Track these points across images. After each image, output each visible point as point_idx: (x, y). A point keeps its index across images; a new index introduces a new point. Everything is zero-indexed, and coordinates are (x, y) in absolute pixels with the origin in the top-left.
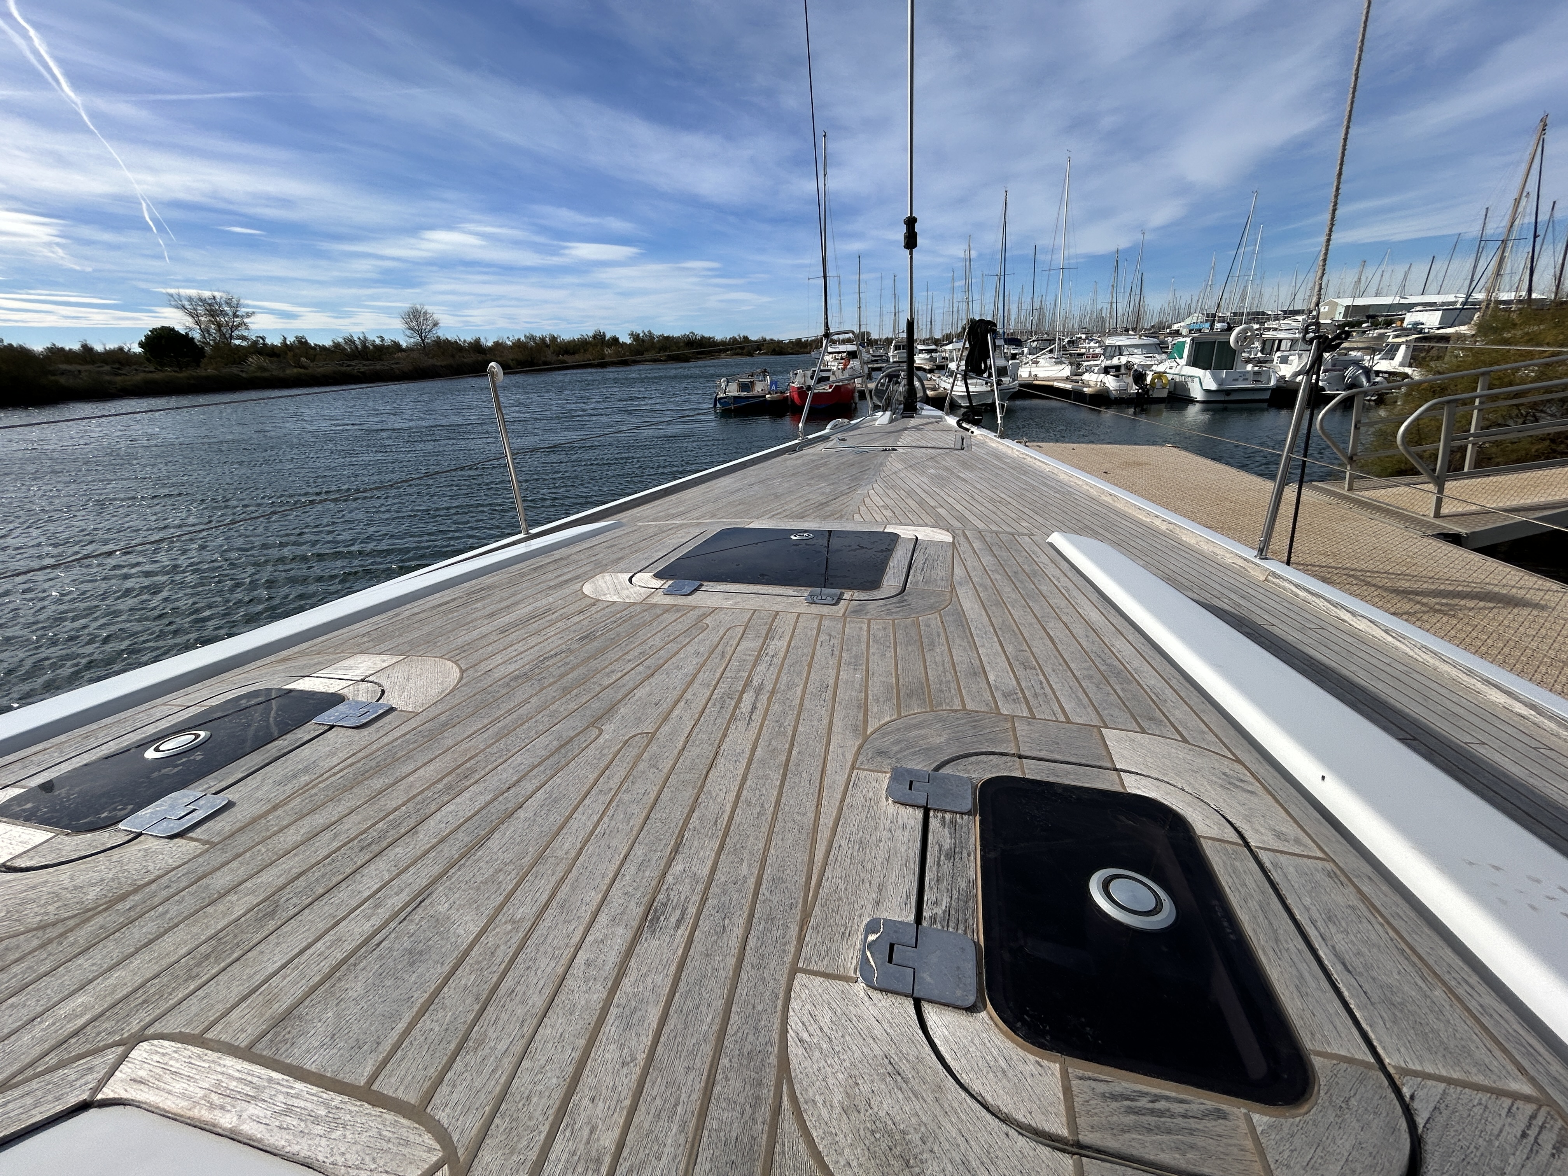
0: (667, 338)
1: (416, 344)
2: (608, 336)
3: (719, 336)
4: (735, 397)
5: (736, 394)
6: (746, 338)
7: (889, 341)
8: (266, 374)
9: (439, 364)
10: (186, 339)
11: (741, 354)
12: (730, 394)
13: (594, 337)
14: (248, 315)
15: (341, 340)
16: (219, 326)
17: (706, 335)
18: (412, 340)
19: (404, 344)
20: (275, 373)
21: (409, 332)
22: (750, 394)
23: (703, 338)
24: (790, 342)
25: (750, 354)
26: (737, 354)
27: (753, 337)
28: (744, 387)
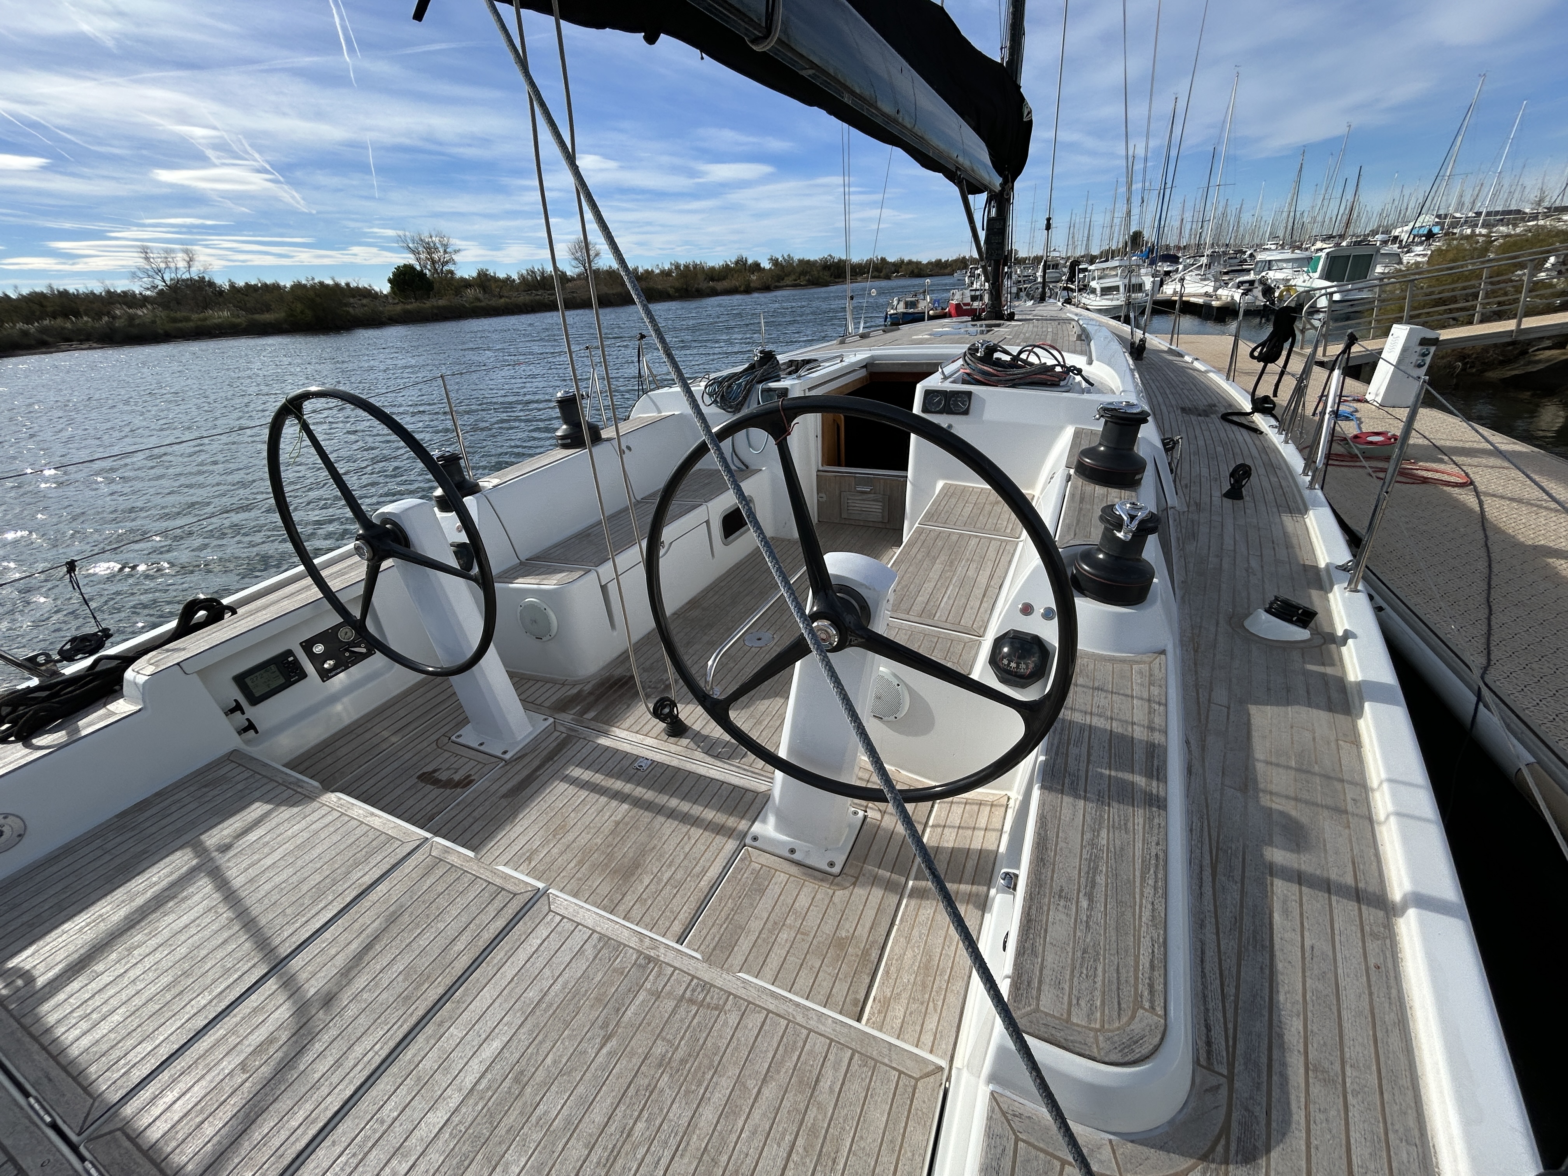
0: (807, 262)
1: (579, 275)
2: (750, 261)
3: (855, 259)
4: (904, 313)
5: (904, 310)
6: (883, 260)
7: (1037, 260)
8: (482, 304)
10: (421, 274)
12: (899, 311)
13: (737, 263)
14: (456, 251)
15: (524, 272)
16: (433, 262)
18: (577, 270)
19: (569, 274)
21: (574, 263)
26: (883, 275)
28: (908, 305)
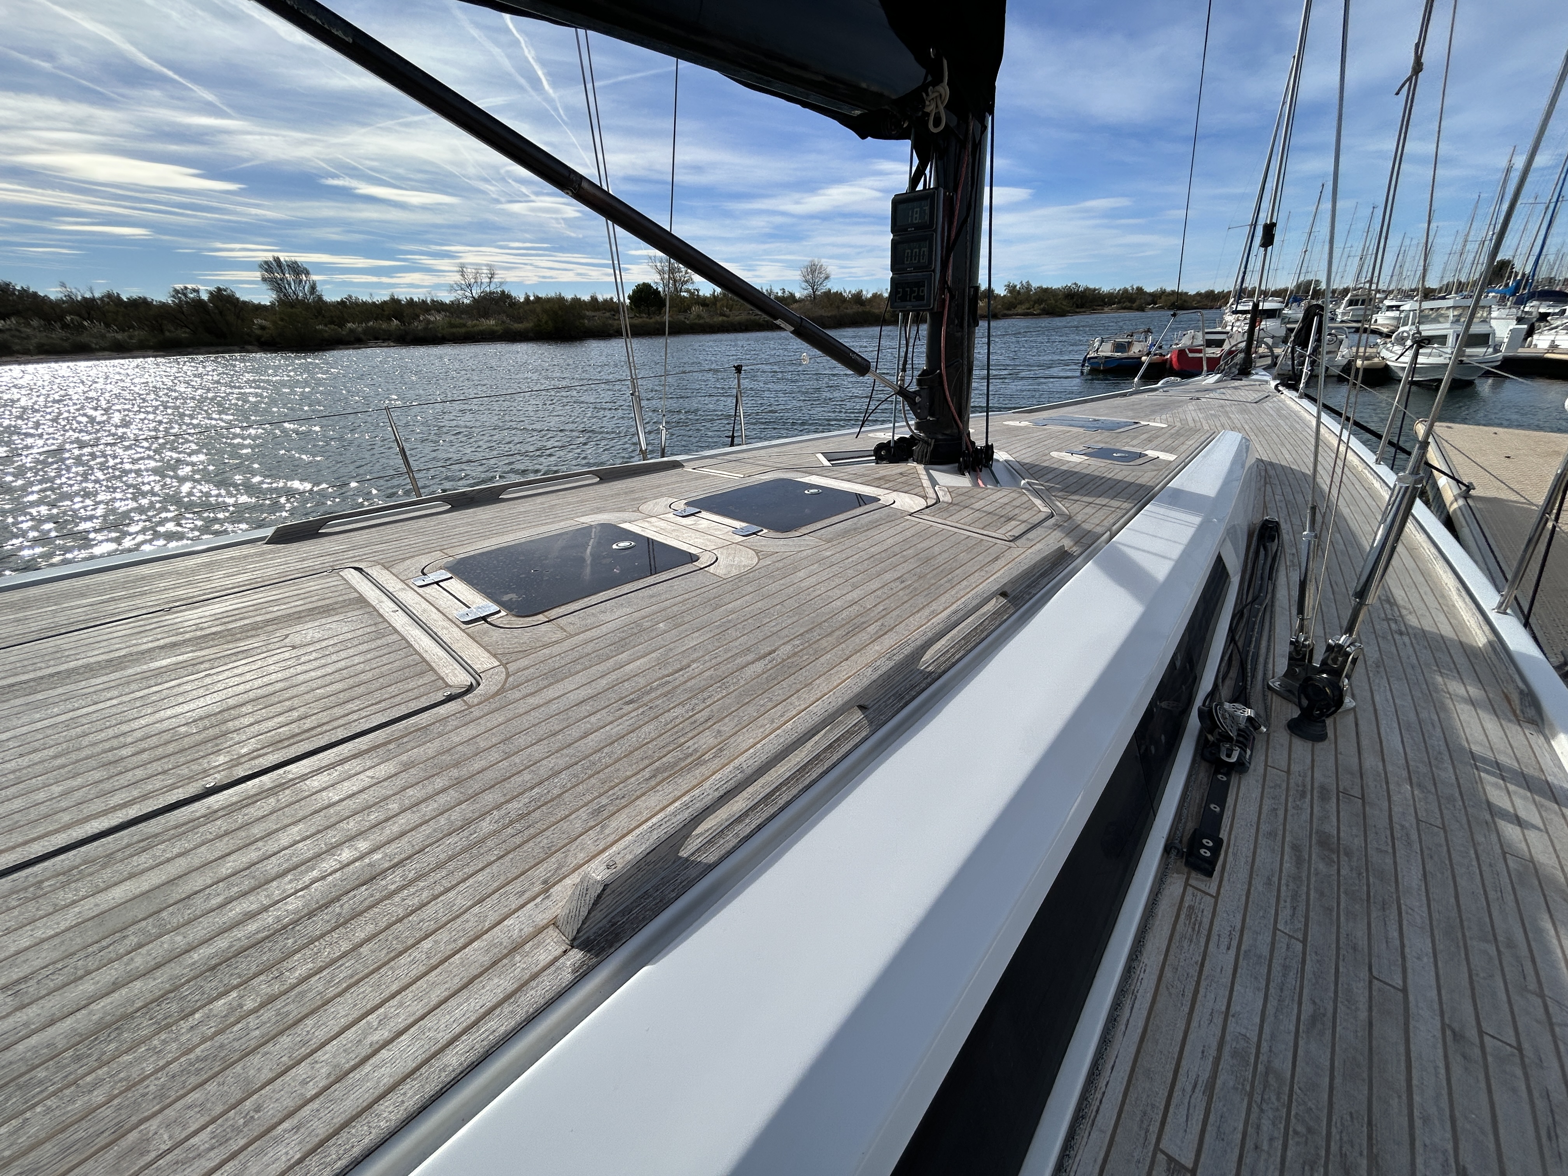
0: (1046, 290)
1: (808, 296)
3: (1106, 288)
4: (1107, 357)
5: (1109, 354)
6: (1140, 290)
8: (702, 321)
9: (825, 314)
10: (656, 292)
11: (1130, 308)
12: (1101, 354)
16: (675, 281)
17: (1092, 286)
18: (806, 292)
19: (798, 295)
20: (708, 320)
21: (804, 285)
22: (1125, 355)
23: (1087, 289)
24: (1199, 294)
25: (1141, 309)
26: (1124, 308)
27: (1149, 289)
28: (1119, 347)
